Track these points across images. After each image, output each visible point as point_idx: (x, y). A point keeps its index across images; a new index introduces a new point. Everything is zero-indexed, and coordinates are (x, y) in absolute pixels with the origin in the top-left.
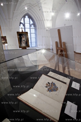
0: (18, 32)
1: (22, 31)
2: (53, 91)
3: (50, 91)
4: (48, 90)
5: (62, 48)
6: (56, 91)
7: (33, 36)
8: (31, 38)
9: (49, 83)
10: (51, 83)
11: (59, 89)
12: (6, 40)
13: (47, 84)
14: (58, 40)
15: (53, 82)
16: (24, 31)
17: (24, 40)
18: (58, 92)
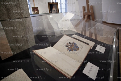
0: (49, 3)
1: (53, 1)
2: (73, 51)
3: (70, 50)
4: (68, 49)
5: (89, 13)
6: (76, 51)
7: (63, 6)
8: (61, 9)
9: (70, 43)
10: (72, 43)
11: (80, 49)
12: (38, 11)
13: (68, 44)
14: (85, 5)
15: (74, 42)
16: (54, 2)
17: (55, 11)
18: (79, 51)
